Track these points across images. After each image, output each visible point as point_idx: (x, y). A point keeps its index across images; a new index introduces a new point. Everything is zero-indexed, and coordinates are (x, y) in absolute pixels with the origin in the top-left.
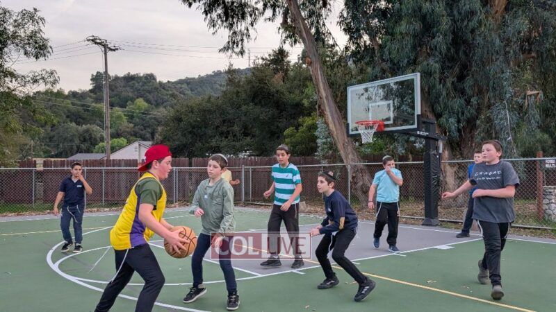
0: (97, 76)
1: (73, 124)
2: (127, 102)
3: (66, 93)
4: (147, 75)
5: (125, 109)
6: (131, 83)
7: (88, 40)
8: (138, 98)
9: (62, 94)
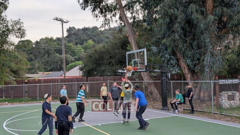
0: (69, 29)
1: (58, 55)
2: (84, 42)
3: (55, 38)
4: (94, 27)
5: (83, 46)
6: (85, 32)
7: (54, 19)
8: (89, 39)
9: (53, 40)
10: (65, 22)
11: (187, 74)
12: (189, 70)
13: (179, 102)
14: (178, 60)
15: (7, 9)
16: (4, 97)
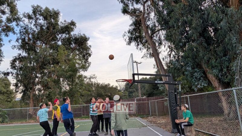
10: (139, 63)
11: (218, 87)
12: (220, 82)
13: (186, 124)
14: (204, 73)
15: (91, 56)
16: (85, 115)
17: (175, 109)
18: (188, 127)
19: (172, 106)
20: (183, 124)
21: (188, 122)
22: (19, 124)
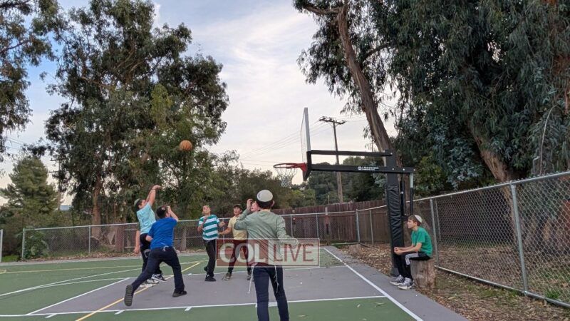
11: (502, 178)
12: (507, 169)
13: (416, 255)
17: (398, 227)
18: (421, 263)
19: (393, 219)
20: (408, 256)
21: (419, 252)
22: (71, 260)
